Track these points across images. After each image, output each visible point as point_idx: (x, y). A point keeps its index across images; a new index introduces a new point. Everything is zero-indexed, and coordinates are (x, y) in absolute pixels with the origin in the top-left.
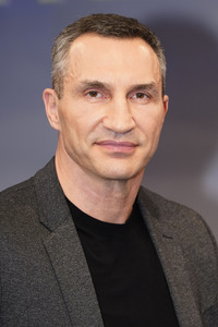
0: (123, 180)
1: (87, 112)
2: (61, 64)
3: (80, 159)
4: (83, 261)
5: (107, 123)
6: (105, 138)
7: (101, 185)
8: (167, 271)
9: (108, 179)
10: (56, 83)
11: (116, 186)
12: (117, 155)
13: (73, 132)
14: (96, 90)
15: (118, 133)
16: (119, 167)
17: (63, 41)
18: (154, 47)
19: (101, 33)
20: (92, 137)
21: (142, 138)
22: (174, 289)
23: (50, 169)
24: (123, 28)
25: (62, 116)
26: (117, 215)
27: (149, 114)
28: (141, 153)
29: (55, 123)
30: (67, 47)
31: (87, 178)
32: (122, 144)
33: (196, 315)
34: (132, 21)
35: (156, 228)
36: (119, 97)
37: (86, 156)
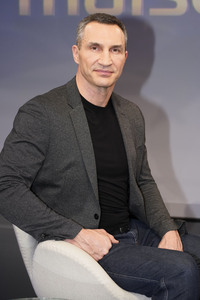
0: (106, 87)
1: (91, 56)
2: (81, 35)
3: (87, 77)
4: (86, 122)
5: (100, 62)
6: (99, 68)
7: (95, 89)
8: (122, 129)
9: (99, 87)
10: (78, 43)
11: (103, 90)
12: (104, 76)
13: (85, 65)
14: (96, 47)
15: (104, 66)
16: (104, 81)
17: (82, 24)
18: (122, 29)
19: (99, 21)
20: (93, 67)
21: (115, 69)
22: (125, 137)
23: (74, 82)
24: (110, 20)
25: (80, 58)
26: (102, 103)
27: (119, 59)
28: (114, 76)
29: (77, 61)
30: (84, 27)
31: (90, 86)
32: (106, 71)
33: (134, 149)
34: (114, 17)
35: (119, 110)
36: (106, 51)
37: (90, 76)
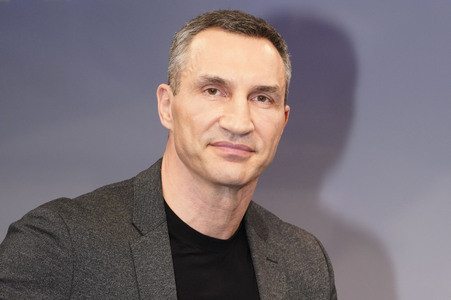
0: (236, 187)
1: (204, 110)
2: (180, 58)
3: (188, 159)
5: (224, 123)
6: (222, 138)
7: (209, 191)
9: (218, 185)
10: (171, 78)
12: (232, 158)
13: (187, 132)
14: (216, 87)
15: (234, 134)
16: (233, 171)
17: (185, 34)
18: (281, 50)
19: (226, 27)
20: (206, 137)
21: (259, 145)
23: (154, 170)
25: (176, 114)
27: (269, 119)
28: (255, 160)
29: (166, 122)
30: (188, 41)
32: (238, 144)
36: (240, 97)
37: (198, 157)
